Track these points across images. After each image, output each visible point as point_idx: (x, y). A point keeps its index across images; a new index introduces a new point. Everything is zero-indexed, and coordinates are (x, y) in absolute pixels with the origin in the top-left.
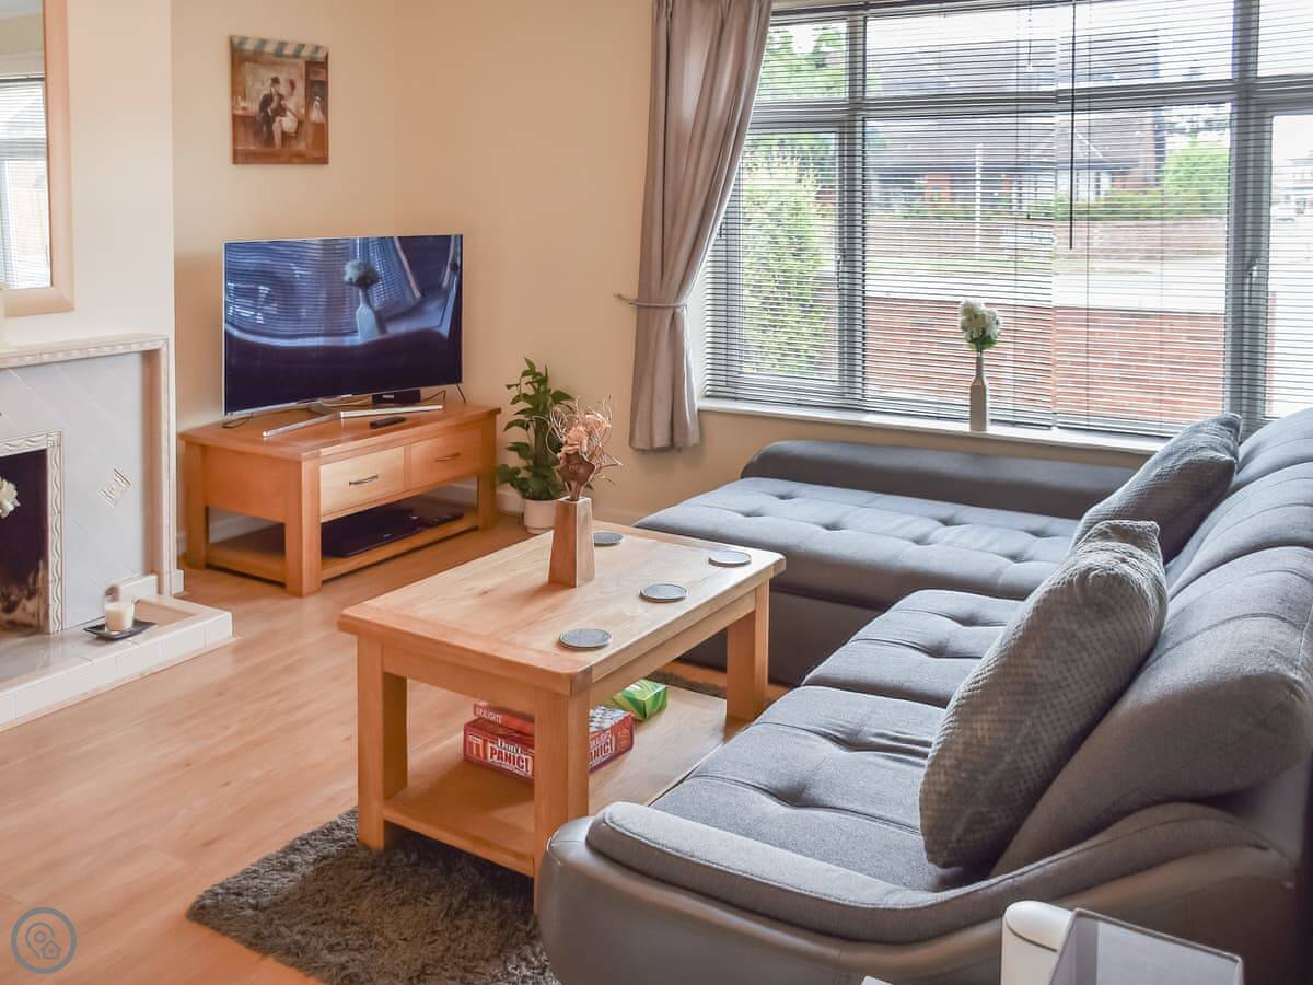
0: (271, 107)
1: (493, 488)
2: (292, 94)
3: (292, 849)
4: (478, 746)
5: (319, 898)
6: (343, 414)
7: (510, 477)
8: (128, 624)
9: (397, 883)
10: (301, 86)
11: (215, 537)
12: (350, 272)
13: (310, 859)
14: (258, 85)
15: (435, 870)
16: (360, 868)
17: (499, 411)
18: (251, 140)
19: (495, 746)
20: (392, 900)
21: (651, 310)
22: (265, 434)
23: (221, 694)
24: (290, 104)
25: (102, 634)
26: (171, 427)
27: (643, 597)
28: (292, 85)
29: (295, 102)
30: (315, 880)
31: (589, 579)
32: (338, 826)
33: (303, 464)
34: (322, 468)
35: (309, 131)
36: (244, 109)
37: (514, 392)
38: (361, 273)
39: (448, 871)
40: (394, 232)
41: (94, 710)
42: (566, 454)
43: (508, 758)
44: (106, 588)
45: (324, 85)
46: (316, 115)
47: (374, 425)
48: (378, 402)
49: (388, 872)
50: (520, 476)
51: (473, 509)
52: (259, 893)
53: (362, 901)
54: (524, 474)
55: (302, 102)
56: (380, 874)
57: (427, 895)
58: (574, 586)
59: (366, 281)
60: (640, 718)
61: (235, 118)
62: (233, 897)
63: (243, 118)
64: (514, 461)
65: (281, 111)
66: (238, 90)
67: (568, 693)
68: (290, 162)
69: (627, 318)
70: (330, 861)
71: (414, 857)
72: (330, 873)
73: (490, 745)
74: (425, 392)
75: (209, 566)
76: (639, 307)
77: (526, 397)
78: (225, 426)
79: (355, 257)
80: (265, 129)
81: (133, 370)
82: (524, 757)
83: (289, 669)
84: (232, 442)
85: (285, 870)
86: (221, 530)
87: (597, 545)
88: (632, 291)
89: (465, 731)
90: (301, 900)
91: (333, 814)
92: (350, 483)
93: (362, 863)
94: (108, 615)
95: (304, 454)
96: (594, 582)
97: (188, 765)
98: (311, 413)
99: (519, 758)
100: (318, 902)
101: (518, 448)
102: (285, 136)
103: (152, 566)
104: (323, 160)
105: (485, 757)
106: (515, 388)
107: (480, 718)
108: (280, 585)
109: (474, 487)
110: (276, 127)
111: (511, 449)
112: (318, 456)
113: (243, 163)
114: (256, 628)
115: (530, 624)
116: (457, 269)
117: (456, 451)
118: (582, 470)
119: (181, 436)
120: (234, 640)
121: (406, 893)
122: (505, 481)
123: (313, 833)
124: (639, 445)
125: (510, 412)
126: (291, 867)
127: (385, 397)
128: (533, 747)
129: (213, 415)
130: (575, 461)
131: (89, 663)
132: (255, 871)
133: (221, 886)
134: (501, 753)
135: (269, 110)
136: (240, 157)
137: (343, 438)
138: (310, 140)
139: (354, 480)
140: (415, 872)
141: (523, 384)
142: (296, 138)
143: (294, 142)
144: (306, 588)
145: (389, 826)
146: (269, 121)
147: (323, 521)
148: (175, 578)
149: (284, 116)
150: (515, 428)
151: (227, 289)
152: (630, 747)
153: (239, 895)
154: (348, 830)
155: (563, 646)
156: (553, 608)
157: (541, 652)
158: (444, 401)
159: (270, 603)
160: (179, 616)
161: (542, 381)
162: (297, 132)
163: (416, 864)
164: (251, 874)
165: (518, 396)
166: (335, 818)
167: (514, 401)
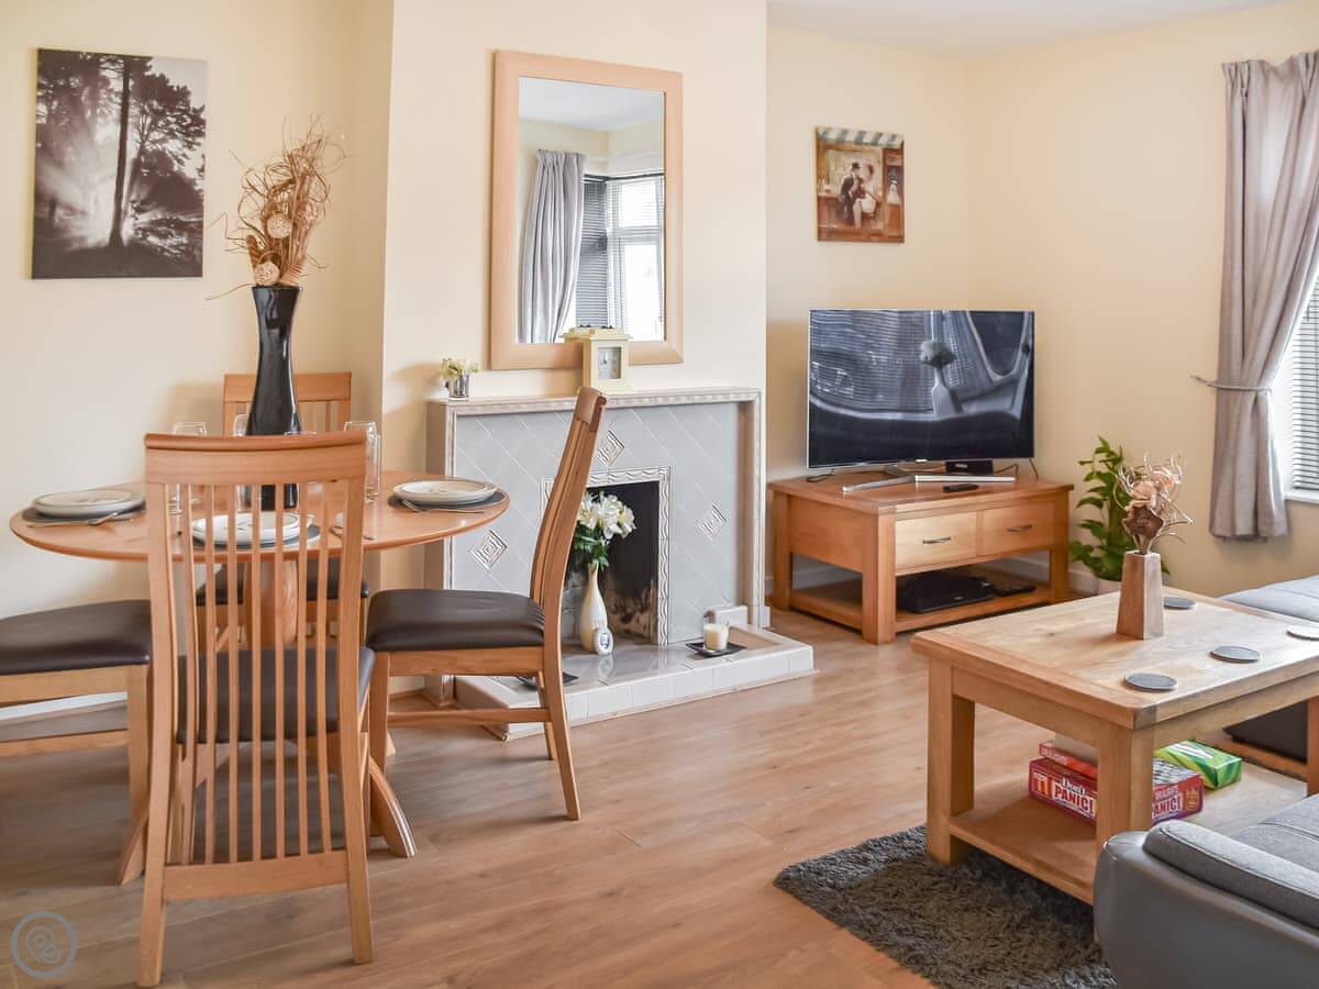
0: (853, 191)
1: (1066, 565)
2: (870, 178)
3: (865, 847)
4: (1042, 783)
5: (890, 891)
6: (917, 478)
7: (1084, 554)
8: (723, 645)
9: (962, 892)
10: (878, 171)
11: (798, 584)
12: (926, 351)
13: (882, 858)
14: (840, 170)
15: (997, 888)
16: (929, 874)
17: (1071, 487)
18: (833, 218)
19: (1059, 785)
20: (957, 905)
21: (1232, 393)
22: (845, 489)
23: (802, 715)
24: (869, 187)
25: (701, 651)
26: (761, 477)
27: (1213, 656)
28: (871, 169)
29: (873, 185)
30: (887, 876)
31: (1158, 634)
32: (908, 836)
33: (880, 518)
34: (898, 523)
35: (886, 211)
36: (827, 191)
37: (1088, 469)
38: (937, 352)
39: (1012, 891)
40: (967, 306)
41: (693, 711)
42: (1134, 507)
43: (1072, 798)
44: (704, 612)
45: (900, 169)
46: (892, 198)
47: (947, 489)
48: (951, 470)
49: (954, 882)
50: (1092, 555)
51: (1046, 586)
52: (836, 876)
53: (928, 901)
54: (1095, 553)
55: (880, 185)
56: (946, 881)
57: (991, 906)
58: (1142, 639)
59: (941, 359)
60: (1213, 787)
61: (819, 199)
62: (813, 875)
63: (827, 199)
64: (1087, 538)
65: (860, 193)
66: (822, 174)
67: (1132, 727)
68: (868, 240)
69: (1207, 401)
70: (900, 863)
71: (979, 874)
72: (900, 873)
73: (1054, 784)
74: (998, 463)
75: (792, 609)
76: (1219, 389)
77: (1100, 475)
78: (809, 480)
79: (930, 338)
80: (846, 209)
81: (730, 420)
82: (1088, 798)
83: (863, 704)
84: (816, 495)
85: (860, 863)
86: (804, 578)
87: (1167, 607)
88: (1211, 374)
89: (1031, 768)
90: (873, 889)
91: (906, 826)
92: (924, 542)
93: (930, 870)
94: (706, 634)
95: (881, 509)
96: (1163, 638)
97: (775, 767)
98: (886, 475)
99: (1083, 799)
100: (888, 894)
101: (1092, 526)
102: (864, 216)
103: (743, 598)
104: (900, 239)
105: (1050, 795)
106: (1087, 465)
107: (1046, 758)
108: (859, 632)
109: (1046, 564)
110: (856, 208)
111: (1084, 526)
112: (894, 513)
113: (826, 240)
114: (833, 666)
115: (1096, 664)
116: (1029, 351)
117: (1029, 523)
118: (1150, 525)
119: (769, 486)
120: (814, 672)
121: (969, 902)
122: (1078, 559)
123: (885, 839)
124: (1219, 531)
125: (1083, 490)
126: (865, 861)
127: (958, 465)
128: (1095, 789)
129: (796, 471)
130: (1143, 515)
131: (690, 671)
132: (832, 859)
133: (803, 864)
134: (1064, 791)
135: (850, 193)
136: (824, 235)
137: (918, 498)
138: (887, 221)
139: (927, 539)
140: (979, 887)
141: (1096, 462)
142: (874, 218)
143: (872, 222)
144: (881, 635)
145: (955, 841)
146: (850, 202)
147: (898, 574)
148: (763, 613)
149: (864, 198)
150: (1087, 506)
151: (812, 368)
152: (1199, 809)
153: (819, 874)
154: (917, 841)
155: (1127, 684)
156: (1120, 654)
157: (1104, 687)
158: (1016, 475)
159: (848, 645)
160: (766, 644)
161: (1115, 460)
162: (874, 213)
163: (980, 880)
164: (830, 860)
165: (1091, 474)
166: (906, 830)
167: (1088, 479)
